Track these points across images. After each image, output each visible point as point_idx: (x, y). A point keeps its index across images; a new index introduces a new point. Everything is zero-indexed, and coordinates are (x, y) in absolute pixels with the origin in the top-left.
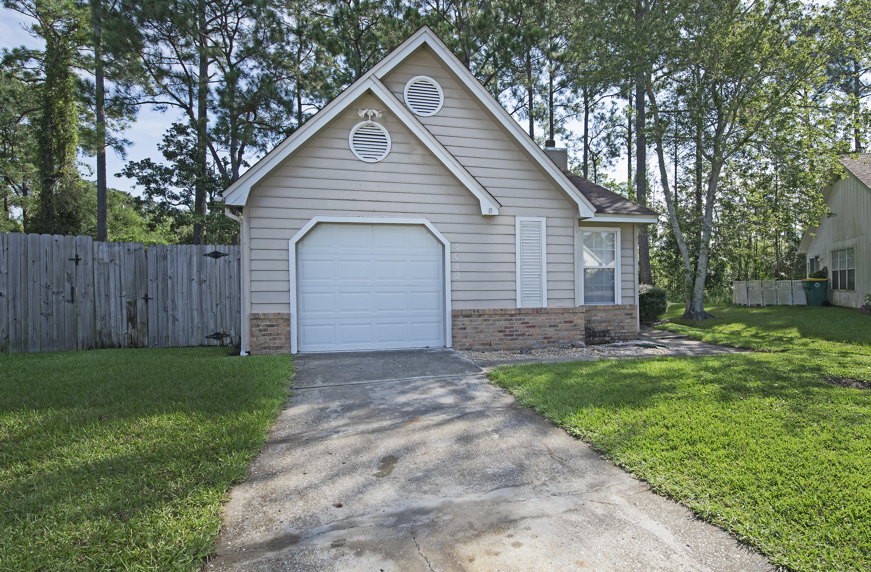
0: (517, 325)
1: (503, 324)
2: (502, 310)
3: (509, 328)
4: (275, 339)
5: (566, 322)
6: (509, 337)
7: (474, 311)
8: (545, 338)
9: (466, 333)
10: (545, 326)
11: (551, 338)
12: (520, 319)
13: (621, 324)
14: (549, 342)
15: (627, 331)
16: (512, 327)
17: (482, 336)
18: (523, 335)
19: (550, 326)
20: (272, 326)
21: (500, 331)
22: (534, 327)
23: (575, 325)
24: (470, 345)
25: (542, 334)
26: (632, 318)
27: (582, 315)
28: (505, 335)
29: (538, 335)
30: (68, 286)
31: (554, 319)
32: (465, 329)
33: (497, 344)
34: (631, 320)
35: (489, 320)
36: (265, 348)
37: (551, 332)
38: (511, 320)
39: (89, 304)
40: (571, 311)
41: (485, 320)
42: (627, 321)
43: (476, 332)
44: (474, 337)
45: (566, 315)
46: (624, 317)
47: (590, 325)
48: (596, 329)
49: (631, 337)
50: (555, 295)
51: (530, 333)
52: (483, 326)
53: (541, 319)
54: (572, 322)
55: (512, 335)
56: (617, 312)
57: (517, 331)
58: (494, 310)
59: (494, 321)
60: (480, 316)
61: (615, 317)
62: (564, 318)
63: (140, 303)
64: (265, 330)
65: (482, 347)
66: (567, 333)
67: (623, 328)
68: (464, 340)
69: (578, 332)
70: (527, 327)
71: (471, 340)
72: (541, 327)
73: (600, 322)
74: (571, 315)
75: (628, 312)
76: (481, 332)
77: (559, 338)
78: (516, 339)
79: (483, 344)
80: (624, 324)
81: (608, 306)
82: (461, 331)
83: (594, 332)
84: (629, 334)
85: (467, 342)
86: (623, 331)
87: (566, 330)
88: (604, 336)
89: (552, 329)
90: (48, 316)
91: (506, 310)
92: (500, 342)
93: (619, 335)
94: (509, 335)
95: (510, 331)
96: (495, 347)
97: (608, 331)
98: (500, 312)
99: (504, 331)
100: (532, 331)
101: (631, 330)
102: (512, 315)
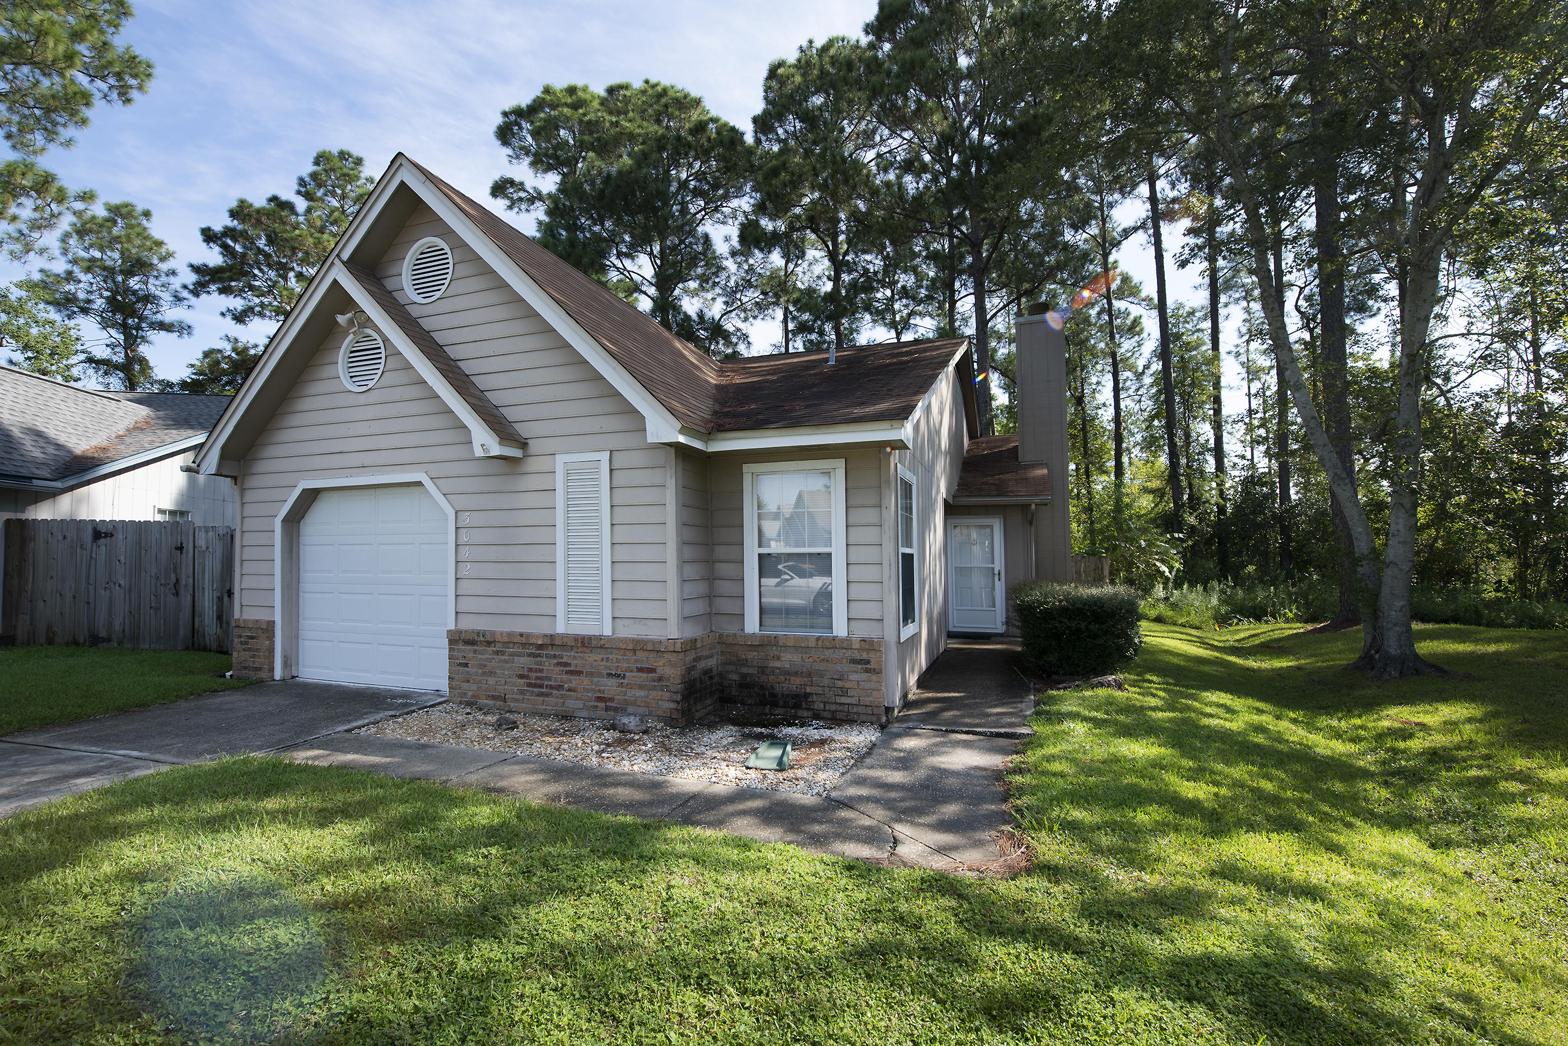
0: (550, 668)
1: (525, 661)
2: (521, 635)
3: (536, 671)
4: (254, 656)
5: (640, 670)
6: (536, 690)
7: (478, 634)
8: (600, 699)
9: (468, 673)
10: (600, 675)
11: (611, 700)
12: (555, 656)
13: (839, 683)
14: (608, 708)
15: (853, 701)
16: (541, 671)
17: (492, 681)
18: (560, 687)
19: (610, 675)
20: (252, 638)
21: (521, 677)
22: (579, 673)
23: (660, 679)
24: (474, 696)
25: (594, 691)
26: (867, 671)
27: (673, 657)
28: (529, 685)
29: (588, 691)
30: (173, 576)
31: (618, 661)
32: (466, 665)
33: (516, 700)
34: (865, 676)
35: (503, 653)
36: (245, 668)
37: (610, 686)
38: (539, 655)
39: (189, 598)
40: (650, 647)
41: (497, 653)
42: (854, 677)
43: (484, 674)
44: (480, 682)
45: (640, 655)
46: (846, 667)
47: (764, 678)
48: (778, 689)
49: (863, 718)
50: (626, 610)
51: (572, 685)
52: (493, 663)
53: (592, 659)
54: (652, 670)
55: (541, 686)
56: (828, 653)
57: (549, 679)
58: (509, 634)
59: (512, 655)
60: (489, 643)
61: (822, 666)
62: (636, 661)
63: (226, 598)
64: (246, 643)
65: (491, 702)
66: (642, 693)
67: (845, 692)
68: (465, 685)
69: (667, 695)
70: (567, 673)
71: (474, 687)
72: (590, 674)
73: (787, 673)
74: (652, 655)
75: (857, 656)
76: (491, 673)
77: (627, 703)
78: (547, 695)
79: (493, 698)
80: (847, 685)
81: (806, 638)
82: (461, 668)
83: (773, 695)
84: (860, 709)
85: (470, 689)
86: (843, 700)
87: (641, 687)
88: (797, 706)
89: (612, 682)
90: (157, 609)
91: (529, 635)
92: (520, 697)
93: (833, 708)
94: (536, 686)
95: (537, 678)
96: (512, 705)
97: (807, 695)
98: (518, 639)
99: (527, 677)
100: (575, 681)
101: (867, 700)
102: (541, 647)
